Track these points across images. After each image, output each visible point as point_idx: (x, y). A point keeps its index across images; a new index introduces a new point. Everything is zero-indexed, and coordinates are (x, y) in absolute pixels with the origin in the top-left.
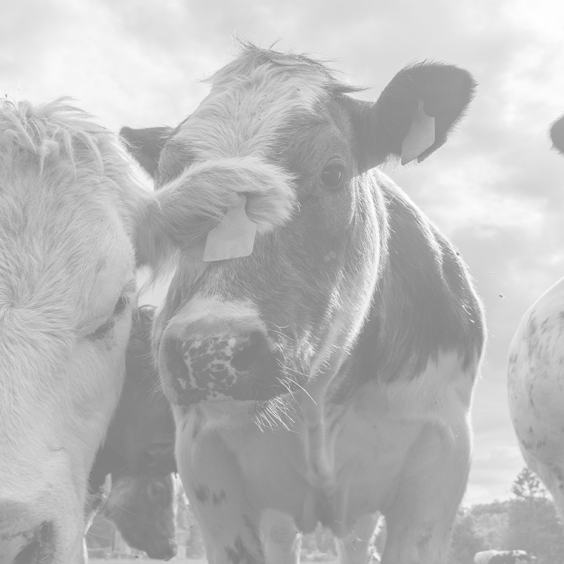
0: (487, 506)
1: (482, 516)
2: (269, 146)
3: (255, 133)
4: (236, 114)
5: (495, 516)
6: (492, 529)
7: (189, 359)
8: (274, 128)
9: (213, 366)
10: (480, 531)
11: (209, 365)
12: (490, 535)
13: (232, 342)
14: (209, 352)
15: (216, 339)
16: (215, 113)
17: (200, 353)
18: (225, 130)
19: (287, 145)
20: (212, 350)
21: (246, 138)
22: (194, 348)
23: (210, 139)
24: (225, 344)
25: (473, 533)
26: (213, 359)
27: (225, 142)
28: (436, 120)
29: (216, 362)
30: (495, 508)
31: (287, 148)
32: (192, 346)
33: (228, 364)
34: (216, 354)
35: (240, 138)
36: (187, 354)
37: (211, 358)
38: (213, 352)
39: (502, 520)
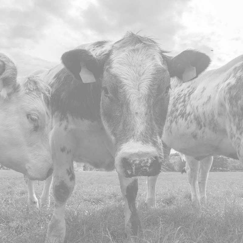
0: (174, 154)
1: (173, 157)
2: (150, 81)
3: (143, 74)
4: (133, 64)
5: (176, 157)
6: (175, 161)
7: (135, 167)
8: (151, 73)
9: (143, 169)
10: (172, 161)
11: (142, 169)
12: (175, 162)
13: (150, 161)
14: (142, 165)
15: (144, 160)
16: (125, 63)
17: (138, 165)
18: (131, 71)
19: (156, 81)
20: (143, 164)
21: (140, 76)
22: (136, 163)
23: (127, 75)
24: (147, 162)
25: (169, 162)
26: (144, 167)
27: (132, 76)
28: (196, 68)
29: (144, 168)
30: (176, 154)
31: (156, 82)
32: (135, 163)
33: (148, 169)
34: (144, 166)
35: (137, 75)
36: (133, 165)
37: (143, 167)
38: (144, 165)
39: (178, 158)
